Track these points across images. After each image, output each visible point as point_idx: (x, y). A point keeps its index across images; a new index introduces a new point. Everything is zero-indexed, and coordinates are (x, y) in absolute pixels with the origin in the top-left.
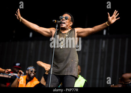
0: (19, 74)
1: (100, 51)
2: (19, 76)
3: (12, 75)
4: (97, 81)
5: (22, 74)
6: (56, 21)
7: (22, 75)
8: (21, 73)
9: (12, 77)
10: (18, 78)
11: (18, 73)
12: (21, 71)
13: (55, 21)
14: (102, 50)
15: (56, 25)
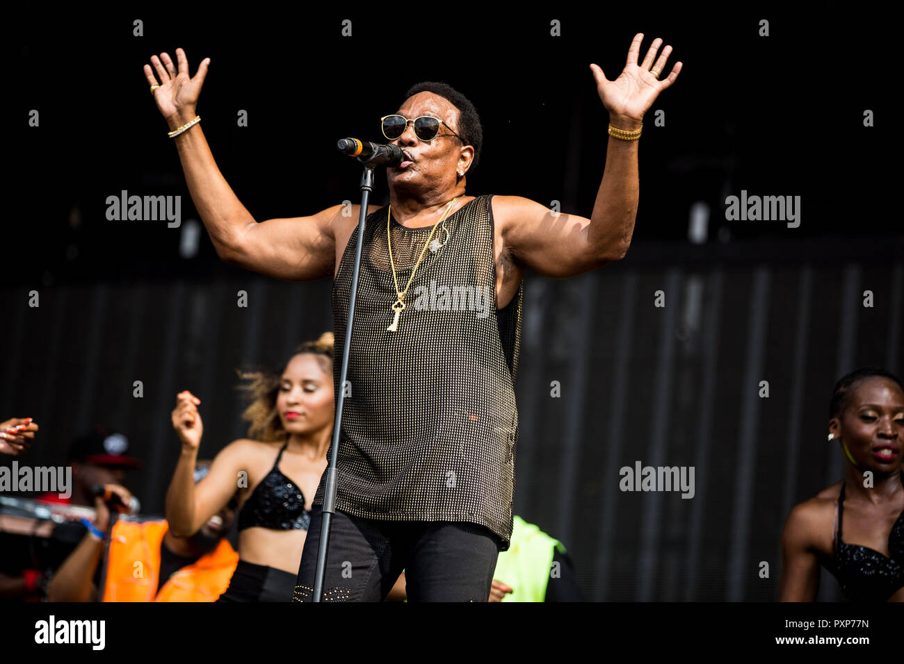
0: (104, 513)
1: (667, 351)
2: (102, 526)
3: (58, 519)
4: (648, 561)
5: (126, 509)
6: (359, 144)
7: (123, 517)
8: (115, 505)
9: (57, 528)
10: (94, 537)
11: (99, 501)
12: (121, 491)
13: (353, 149)
14: (679, 345)
15: (360, 175)
